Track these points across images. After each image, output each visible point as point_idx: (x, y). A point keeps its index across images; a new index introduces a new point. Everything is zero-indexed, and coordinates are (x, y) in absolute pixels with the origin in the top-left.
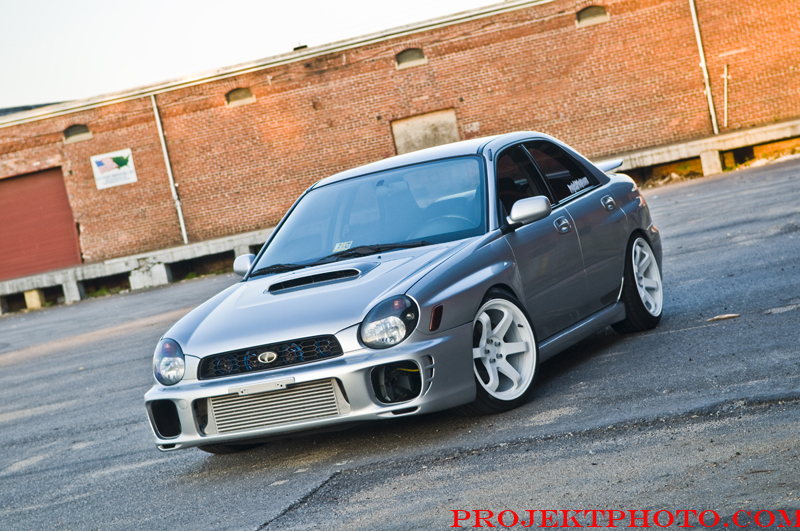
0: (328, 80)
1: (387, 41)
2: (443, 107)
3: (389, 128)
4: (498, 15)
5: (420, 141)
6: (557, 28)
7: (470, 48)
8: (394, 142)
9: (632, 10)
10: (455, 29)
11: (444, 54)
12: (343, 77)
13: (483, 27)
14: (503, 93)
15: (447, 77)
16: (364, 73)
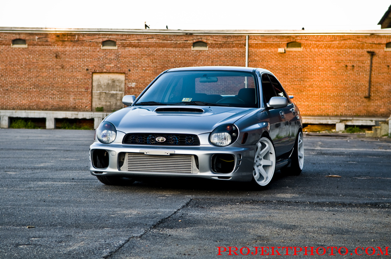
0: (66, 46)
1: (100, 34)
2: (120, 72)
3: (91, 76)
4: (156, 35)
5: (105, 85)
6: (183, 48)
7: (139, 47)
8: (92, 83)
9: (219, 48)
10: (134, 36)
11: (126, 47)
12: (74, 46)
13: (148, 39)
14: (150, 72)
15: (125, 58)
16: (85, 46)
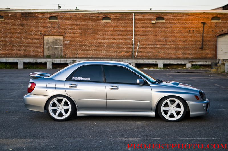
0: (28, 19)
2: (60, 34)
3: (43, 37)
5: (51, 43)
6: (97, 20)
7: (71, 20)
8: (44, 41)
9: (117, 21)
10: (68, 14)
11: (63, 20)
12: (32, 19)
13: (76, 15)
14: (78, 35)
15: (63, 26)
16: (39, 20)
